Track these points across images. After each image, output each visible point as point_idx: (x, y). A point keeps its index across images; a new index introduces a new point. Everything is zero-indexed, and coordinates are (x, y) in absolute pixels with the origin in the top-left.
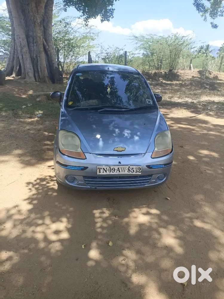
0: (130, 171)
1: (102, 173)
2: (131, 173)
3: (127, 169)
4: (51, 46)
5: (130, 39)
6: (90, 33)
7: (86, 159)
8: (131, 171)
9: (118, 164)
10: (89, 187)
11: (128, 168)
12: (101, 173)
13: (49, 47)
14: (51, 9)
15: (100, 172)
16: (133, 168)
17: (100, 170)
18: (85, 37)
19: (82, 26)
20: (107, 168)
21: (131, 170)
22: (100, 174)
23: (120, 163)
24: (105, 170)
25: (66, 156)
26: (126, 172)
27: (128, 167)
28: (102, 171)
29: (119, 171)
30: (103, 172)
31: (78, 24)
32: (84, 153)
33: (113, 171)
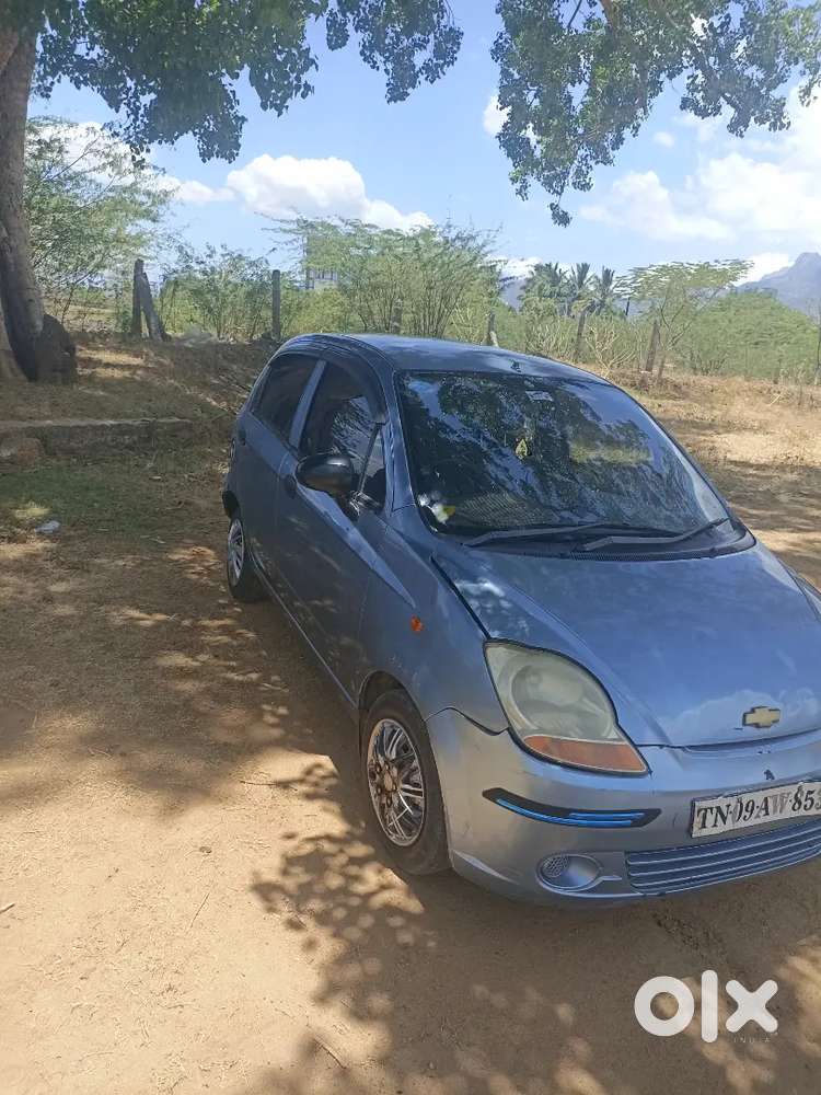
0: (800, 803)
1: (712, 828)
2: (802, 812)
3: (792, 797)
4: (20, 228)
5: (285, 231)
6: (137, 191)
7: (651, 772)
8: (804, 803)
9: (762, 778)
10: (639, 894)
11: (796, 795)
12: (709, 831)
13: (9, 234)
14: (23, 85)
15: (704, 826)
16: (812, 792)
17: (705, 817)
18: (118, 205)
19: (104, 161)
20: (728, 806)
21: (803, 800)
22: (705, 832)
23: (768, 774)
24: (722, 815)
25: (557, 768)
26: (788, 813)
27: (793, 789)
28: (710, 819)
29: (764, 812)
30: (715, 825)
31: (91, 151)
32: (635, 746)
33: (748, 814)
